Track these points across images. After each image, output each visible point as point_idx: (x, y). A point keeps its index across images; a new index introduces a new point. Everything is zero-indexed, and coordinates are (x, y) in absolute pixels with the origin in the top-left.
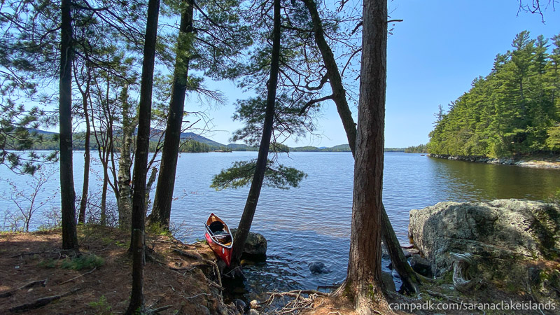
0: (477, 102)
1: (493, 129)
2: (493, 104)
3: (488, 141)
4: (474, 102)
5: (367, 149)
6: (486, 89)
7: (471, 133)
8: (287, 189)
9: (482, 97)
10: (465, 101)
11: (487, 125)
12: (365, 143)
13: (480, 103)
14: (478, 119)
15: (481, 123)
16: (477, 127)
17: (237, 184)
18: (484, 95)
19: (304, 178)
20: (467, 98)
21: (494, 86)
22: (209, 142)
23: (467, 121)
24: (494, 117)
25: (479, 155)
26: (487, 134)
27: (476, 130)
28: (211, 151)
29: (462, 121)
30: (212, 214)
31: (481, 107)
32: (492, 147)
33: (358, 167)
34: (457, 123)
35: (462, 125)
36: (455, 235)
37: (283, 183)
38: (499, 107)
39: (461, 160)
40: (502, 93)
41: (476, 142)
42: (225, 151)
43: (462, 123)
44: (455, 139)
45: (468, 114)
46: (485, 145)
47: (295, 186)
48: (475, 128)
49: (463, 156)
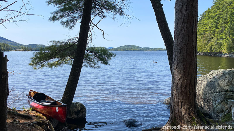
0: (216, 15)
1: (226, 34)
2: (226, 17)
3: (223, 42)
4: (215, 15)
5: (187, 12)
6: (222, 6)
7: (212, 36)
8: (99, 67)
9: (219, 12)
10: (209, 14)
11: (222, 31)
12: (185, 7)
13: (218, 16)
14: (217, 27)
15: (219, 29)
16: (216, 32)
17: (53, 64)
18: (221, 10)
19: (112, 58)
20: (210, 12)
21: (227, 4)
22: (9, 42)
23: (210, 28)
24: (227, 25)
25: (217, 51)
26: (222, 37)
27: (216, 34)
28: (12, 50)
29: (206, 28)
30: (31, 90)
31: (219, 18)
32: (225, 45)
33: (180, 27)
34: (203, 30)
35: (207, 31)
36: (227, 90)
37: (94, 63)
38: (231, 18)
39: (206, 55)
40: (232, 8)
41: (216, 42)
42: (25, 51)
43: (207, 30)
44: (202, 41)
45: (210, 23)
46: (221, 45)
47: (106, 64)
48: (215, 33)
49: (207, 53)
